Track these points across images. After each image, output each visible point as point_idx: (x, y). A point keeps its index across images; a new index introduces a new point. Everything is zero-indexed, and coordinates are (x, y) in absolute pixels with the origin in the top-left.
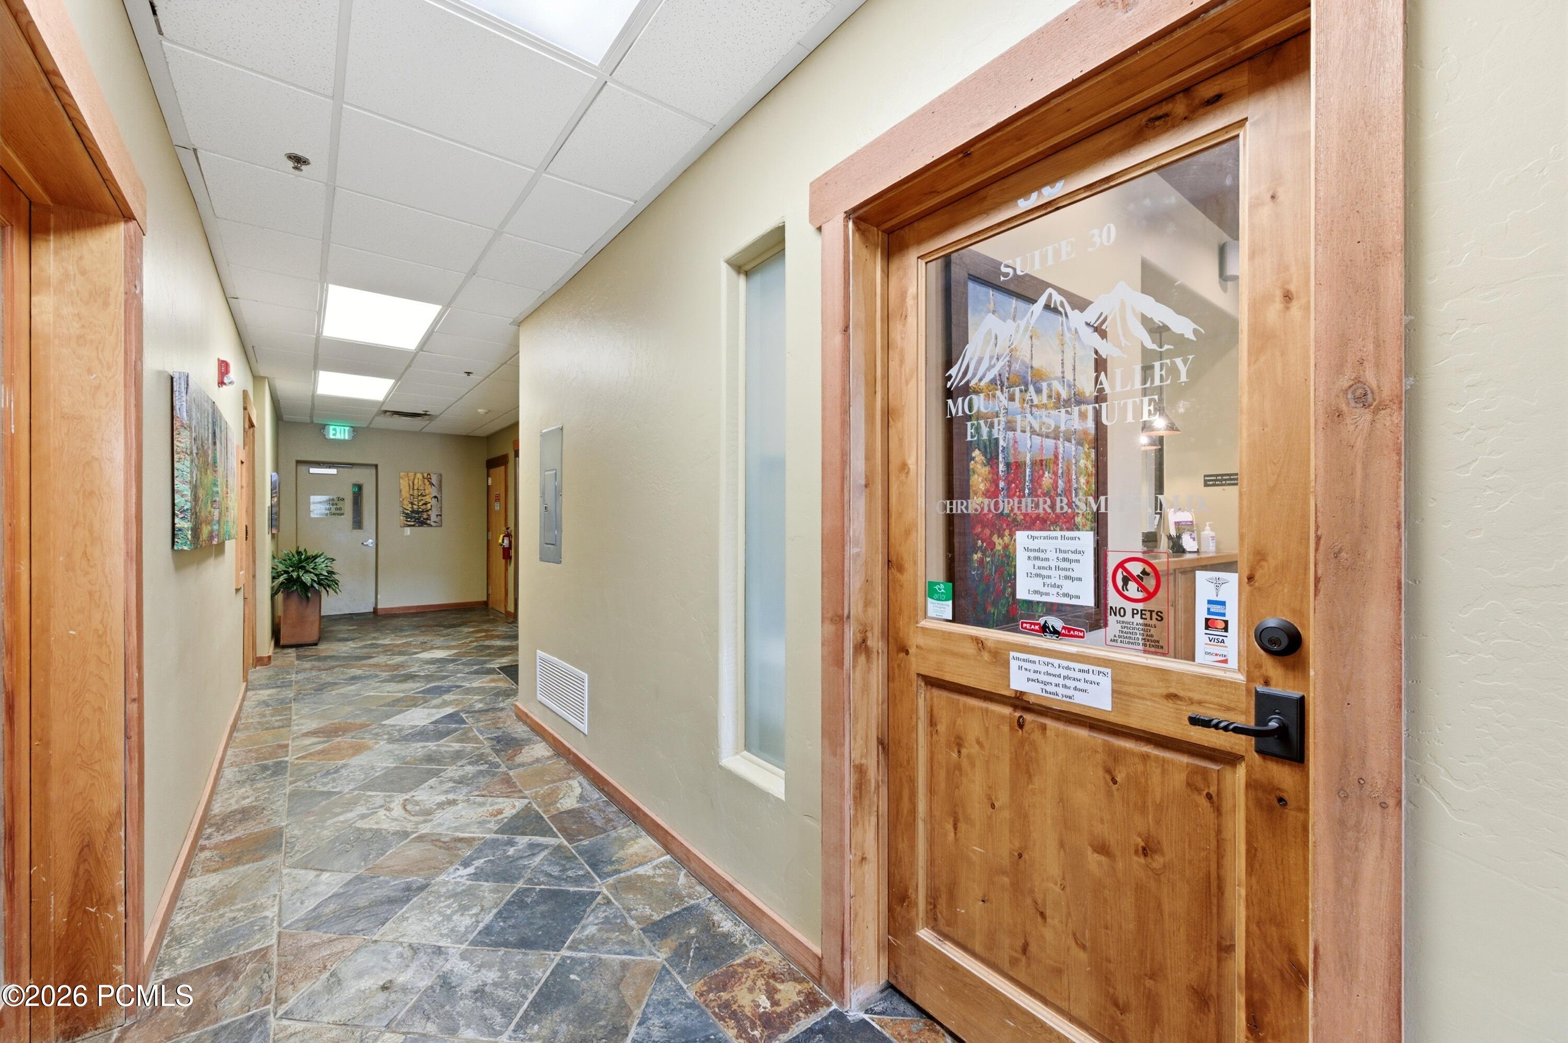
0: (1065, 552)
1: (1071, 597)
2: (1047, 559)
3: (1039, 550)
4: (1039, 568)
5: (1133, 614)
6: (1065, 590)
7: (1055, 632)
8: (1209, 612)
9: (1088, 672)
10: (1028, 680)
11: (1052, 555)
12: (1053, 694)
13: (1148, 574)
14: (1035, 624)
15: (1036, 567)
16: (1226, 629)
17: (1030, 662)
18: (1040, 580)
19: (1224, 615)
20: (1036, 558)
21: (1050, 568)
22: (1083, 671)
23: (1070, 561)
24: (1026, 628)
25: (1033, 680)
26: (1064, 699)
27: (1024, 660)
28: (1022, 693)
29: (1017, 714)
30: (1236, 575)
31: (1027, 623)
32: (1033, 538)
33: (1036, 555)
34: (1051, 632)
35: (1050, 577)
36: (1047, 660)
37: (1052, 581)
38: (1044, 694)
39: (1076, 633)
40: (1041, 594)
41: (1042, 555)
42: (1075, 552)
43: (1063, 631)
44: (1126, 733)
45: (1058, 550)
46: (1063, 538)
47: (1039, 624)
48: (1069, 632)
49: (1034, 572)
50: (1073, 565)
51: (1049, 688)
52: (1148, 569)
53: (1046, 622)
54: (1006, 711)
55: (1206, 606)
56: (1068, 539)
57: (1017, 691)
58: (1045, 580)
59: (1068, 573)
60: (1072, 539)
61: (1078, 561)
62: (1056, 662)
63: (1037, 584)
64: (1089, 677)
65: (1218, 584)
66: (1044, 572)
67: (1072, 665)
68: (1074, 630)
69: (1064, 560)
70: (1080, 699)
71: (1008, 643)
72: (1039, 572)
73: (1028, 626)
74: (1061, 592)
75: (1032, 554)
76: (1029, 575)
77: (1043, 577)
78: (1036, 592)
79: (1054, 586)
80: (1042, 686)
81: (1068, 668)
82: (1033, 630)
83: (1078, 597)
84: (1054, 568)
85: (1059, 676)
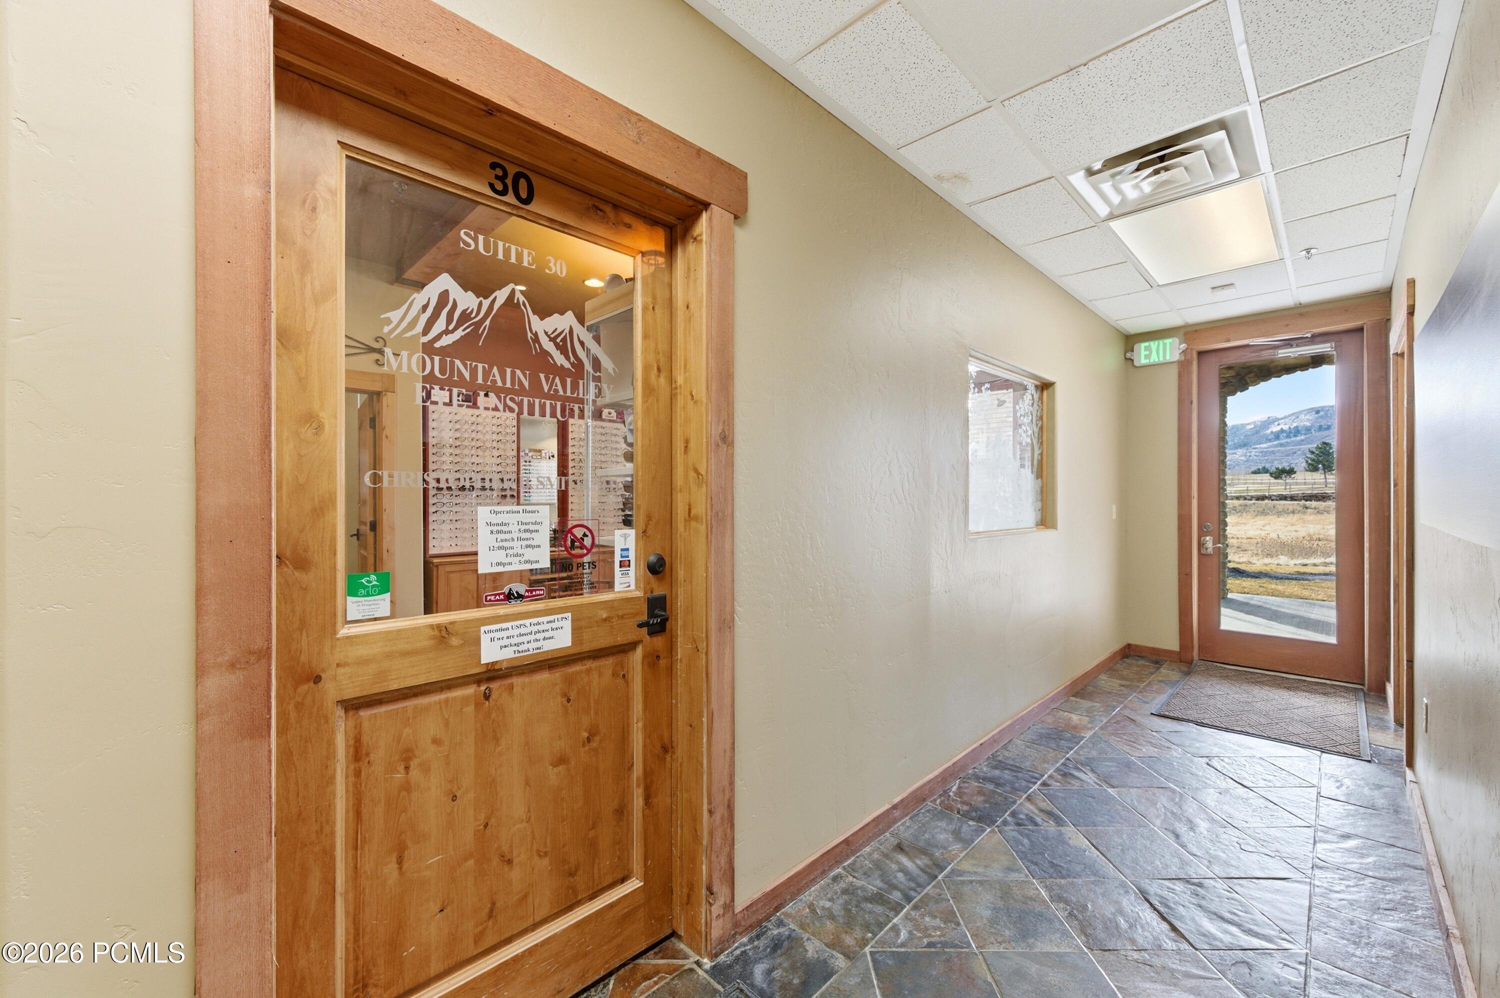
0: (526, 524)
1: (531, 562)
2: (510, 532)
3: (502, 524)
4: (502, 541)
5: (578, 567)
6: (526, 558)
7: (520, 597)
8: (622, 557)
9: (554, 621)
10: (501, 648)
11: (514, 528)
12: (526, 651)
13: (587, 536)
14: (499, 594)
15: (499, 540)
16: (629, 566)
17: (502, 630)
18: (503, 552)
19: (628, 557)
20: (498, 532)
21: (513, 540)
22: (551, 622)
23: (531, 531)
24: (490, 601)
25: (505, 647)
26: (535, 652)
27: (497, 631)
28: (494, 663)
29: (483, 688)
30: (634, 531)
31: (491, 595)
32: (496, 513)
33: (499, 529)
34: (515, 598)
35: (512, 548)
36: (518, 623)
37: (515, 551)
38: (517, 655)
39: (538, 592)
40: (504, 565)
41: (505, 528)
42: (535, 523)
43: (527, 594)
44: (573, 660)
45: (520, 523)
46: (524, 511)
47: (504, 593)
48: (531, 593)
49: (496, 545)
50: (534, 535)
51: (521, 648)
52: (588, 533)
53: (510, 589)
54: (470, 690)
55: (620, 552)
56: (529, 512)
57: (487, 664)
58: (508, 551)
59: (528, 543)
60: (533, 512)
61: (537, 531)
62: (527, 622)
63: (500, 556)
64: (554, 625)
65: (625, 537)
66: (506, 544)
67: (540, 620)
68: (535, 590)
69: (526, 531)
70: (548, 646)
71: (477, 620)
72: (501, 544)
73: (492, 598)
74: (523, 560)
75: (495, 528)
76: (492, 548)
77: (506, 549)
78: (498, 564)
79: (517, 555)
80: (516, 648)
81: (539, 624)
82: (498, 600)
83: (538, 562)
84: (516, 539)
85: (531, 633)
